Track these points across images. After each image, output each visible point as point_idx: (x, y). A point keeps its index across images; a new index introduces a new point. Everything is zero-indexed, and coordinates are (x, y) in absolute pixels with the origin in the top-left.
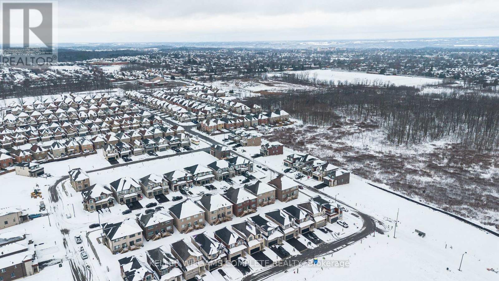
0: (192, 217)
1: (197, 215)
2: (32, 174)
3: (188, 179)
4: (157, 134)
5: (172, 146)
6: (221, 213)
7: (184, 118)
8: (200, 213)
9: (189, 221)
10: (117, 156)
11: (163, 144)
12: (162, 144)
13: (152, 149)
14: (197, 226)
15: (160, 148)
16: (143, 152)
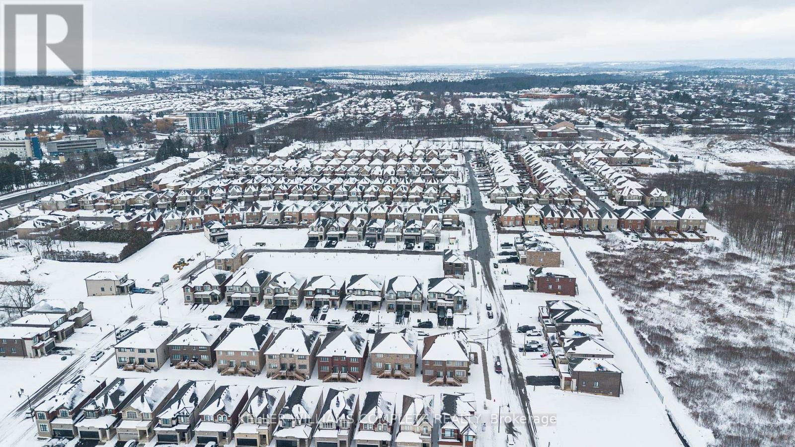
0: (238, 353)
1: (246, 353)
2: (213, 239)
3: (333, 293)
4: (412, 215)
5: (406, 237)
6: (288, 362)
7: (496, 195)
8: (251, 350)
9: (231, 357)
10: (321, 237)
11: (393, 232)
12: (392, 230)
13: (374, 236)
14: (243, 370)
15: (386, 237)
16: (360, 238)
